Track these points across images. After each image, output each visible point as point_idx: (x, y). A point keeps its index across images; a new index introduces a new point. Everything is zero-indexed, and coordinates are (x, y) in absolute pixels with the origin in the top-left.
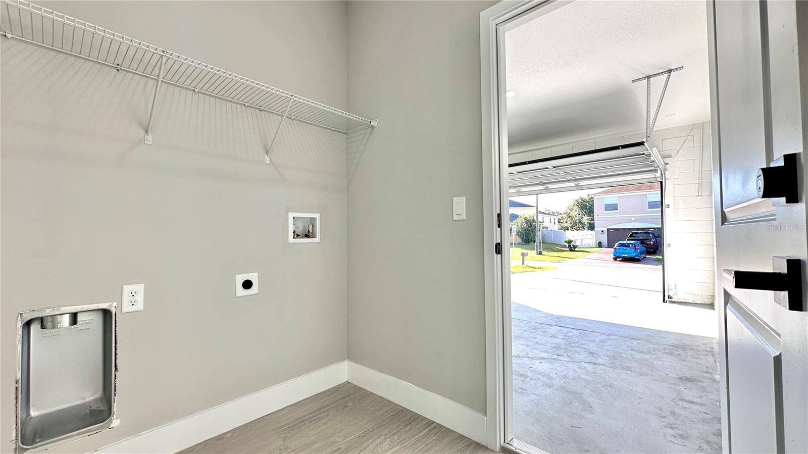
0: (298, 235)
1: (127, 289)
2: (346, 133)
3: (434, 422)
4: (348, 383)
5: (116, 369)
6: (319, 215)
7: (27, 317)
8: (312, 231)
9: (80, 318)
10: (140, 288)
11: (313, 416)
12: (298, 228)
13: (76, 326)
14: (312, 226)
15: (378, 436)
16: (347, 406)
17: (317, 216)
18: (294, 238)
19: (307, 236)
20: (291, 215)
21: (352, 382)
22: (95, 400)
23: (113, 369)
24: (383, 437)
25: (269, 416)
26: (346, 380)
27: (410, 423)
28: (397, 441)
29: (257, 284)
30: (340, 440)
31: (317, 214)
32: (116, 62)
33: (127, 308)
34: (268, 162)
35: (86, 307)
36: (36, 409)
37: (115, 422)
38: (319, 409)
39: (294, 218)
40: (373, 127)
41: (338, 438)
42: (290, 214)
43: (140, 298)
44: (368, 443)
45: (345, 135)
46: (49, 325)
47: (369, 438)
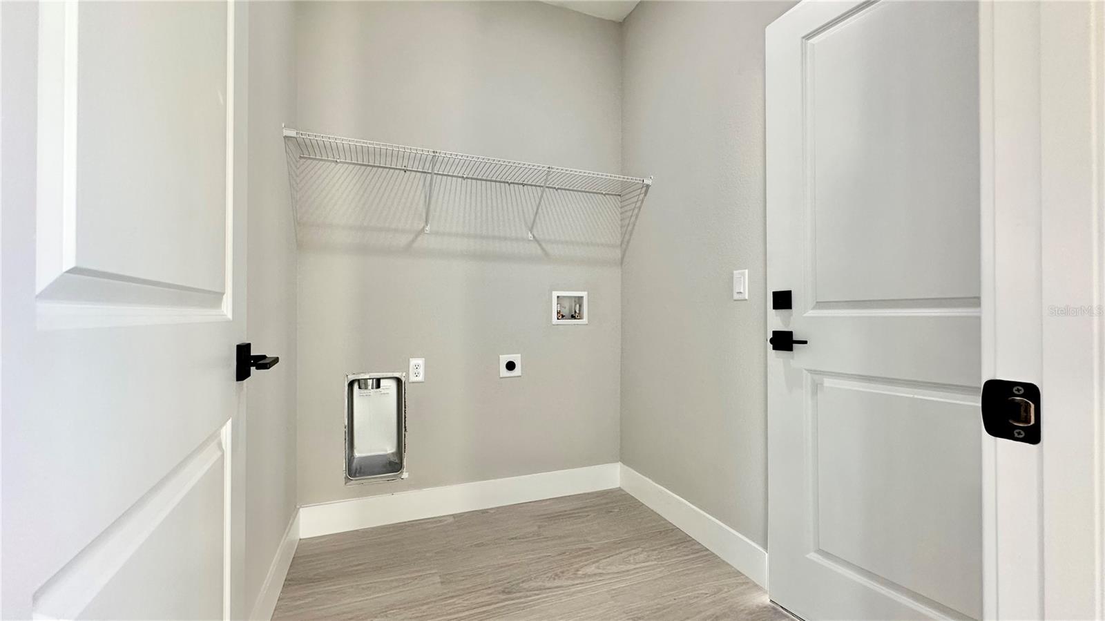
0: (563, 316)
1: (413, 362)
2: (620, 195)
3: (707, 550)
4: (620, 489)
5: (405, 430)
6: (586, 293)
7: (351, 377)
8: (580, 311)
9: (382, 382)
10: (420, 361)
11: (573, 513)
12: (565, 308)
13: (378, 390)
14: (580, 306)
15: (635, 547)
16: (611, 512)
17: (584, 294)
18: (558, 319)
19: (573, 317)
20: (555, 294)
21: (624, 489)
22: (393, 453)
23: (403, 429)
24: (640, 549)
25: (532, 504)
26: (618, 486)
27: (678, 544)
28: (655, 557)
29: (520, 366)
30: (593, 540)
31: (583, 293)
32: (404, 165)
33: (413, 378)
34: (532, 239)
35: (385, 375)
36: (359, 452)
37: (405, 475)
38: (581, 508)
39: (558, 297)
40: (648, 186)
41: (593, 538)
42: (553, 292)
43: (421, 370)
44: (622, 550)
45: (619, 197)
46: (363, 386)
47: (624, 547)
